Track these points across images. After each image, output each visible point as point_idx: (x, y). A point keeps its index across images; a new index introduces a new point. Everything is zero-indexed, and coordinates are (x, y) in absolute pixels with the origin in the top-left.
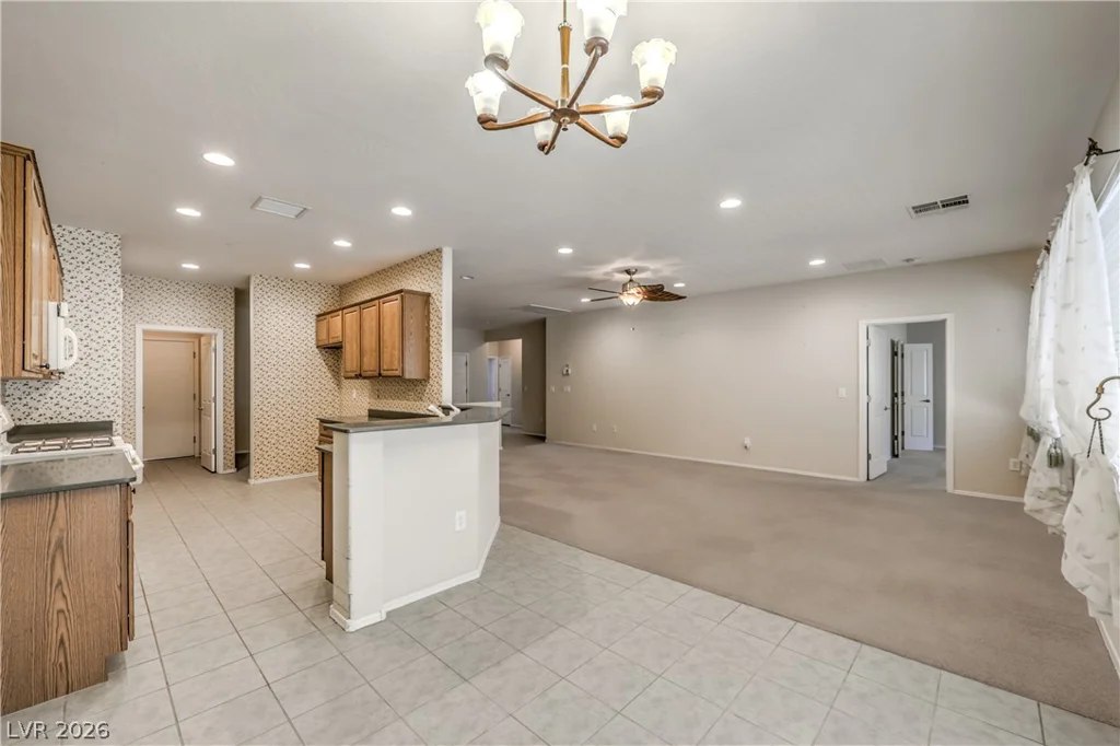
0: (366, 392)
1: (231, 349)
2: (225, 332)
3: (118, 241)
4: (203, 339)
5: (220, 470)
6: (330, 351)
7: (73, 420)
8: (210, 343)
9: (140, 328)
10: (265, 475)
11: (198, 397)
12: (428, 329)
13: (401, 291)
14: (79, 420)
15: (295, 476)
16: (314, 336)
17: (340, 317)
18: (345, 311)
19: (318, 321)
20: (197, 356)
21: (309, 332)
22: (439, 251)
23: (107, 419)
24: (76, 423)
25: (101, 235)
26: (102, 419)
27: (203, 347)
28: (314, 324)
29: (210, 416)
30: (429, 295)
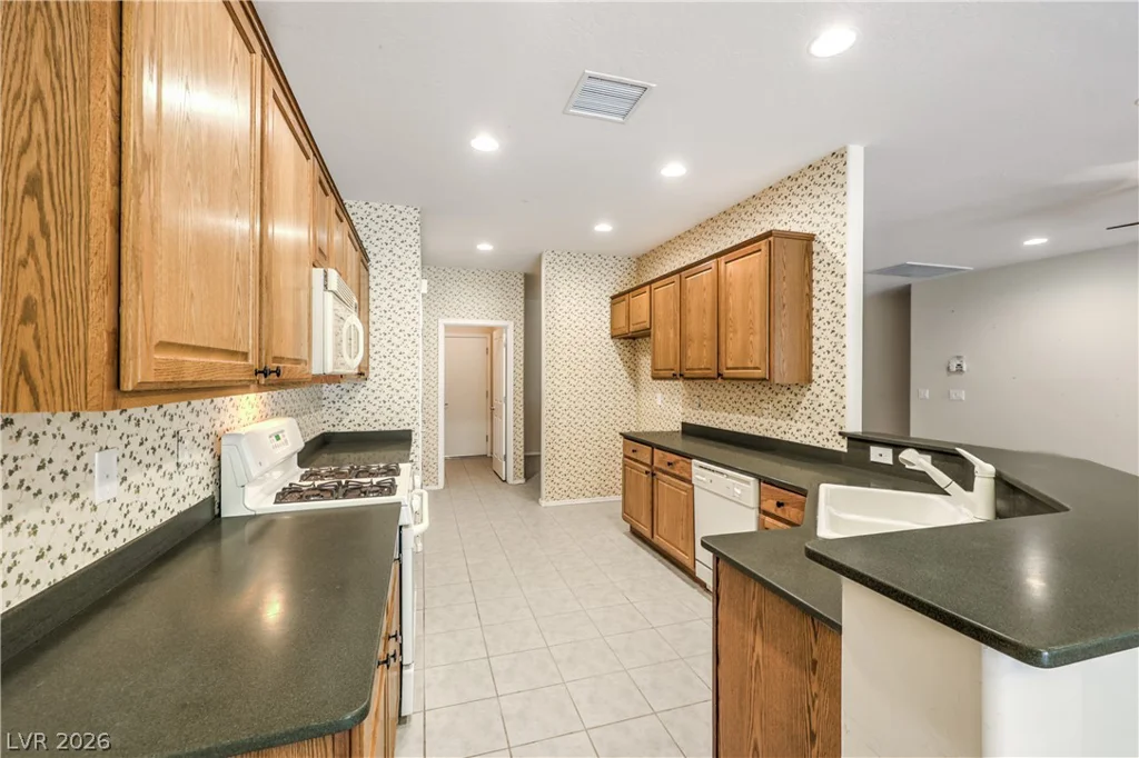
0: (679, 399)
1: (521, 344)
2: (515, 324)
3: (418, 215)
4: (494, 333)
5: (510, 480)
6: (626, 342)
7: (378, 427)
8: (501, 337)
9: (442, 322)
10: (556, 496)
11: (490, 395)
12: (810, 297)
13: (769, 234)
14: (383, 428)
15: (587, 501)
16: (608, 325)
17: (646, 296)
18: (654, 286)
19: (613, 305)
20: (490, 352)
21: (603, 319)
22: (840, 155)
23: (407, 428)
24: (380, 432)
25: (402, 210)
26: (402, 428)
27: (495, 342)
28: (608, 309)
29: (501, 418)
30: (810, 238)
